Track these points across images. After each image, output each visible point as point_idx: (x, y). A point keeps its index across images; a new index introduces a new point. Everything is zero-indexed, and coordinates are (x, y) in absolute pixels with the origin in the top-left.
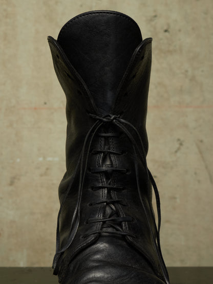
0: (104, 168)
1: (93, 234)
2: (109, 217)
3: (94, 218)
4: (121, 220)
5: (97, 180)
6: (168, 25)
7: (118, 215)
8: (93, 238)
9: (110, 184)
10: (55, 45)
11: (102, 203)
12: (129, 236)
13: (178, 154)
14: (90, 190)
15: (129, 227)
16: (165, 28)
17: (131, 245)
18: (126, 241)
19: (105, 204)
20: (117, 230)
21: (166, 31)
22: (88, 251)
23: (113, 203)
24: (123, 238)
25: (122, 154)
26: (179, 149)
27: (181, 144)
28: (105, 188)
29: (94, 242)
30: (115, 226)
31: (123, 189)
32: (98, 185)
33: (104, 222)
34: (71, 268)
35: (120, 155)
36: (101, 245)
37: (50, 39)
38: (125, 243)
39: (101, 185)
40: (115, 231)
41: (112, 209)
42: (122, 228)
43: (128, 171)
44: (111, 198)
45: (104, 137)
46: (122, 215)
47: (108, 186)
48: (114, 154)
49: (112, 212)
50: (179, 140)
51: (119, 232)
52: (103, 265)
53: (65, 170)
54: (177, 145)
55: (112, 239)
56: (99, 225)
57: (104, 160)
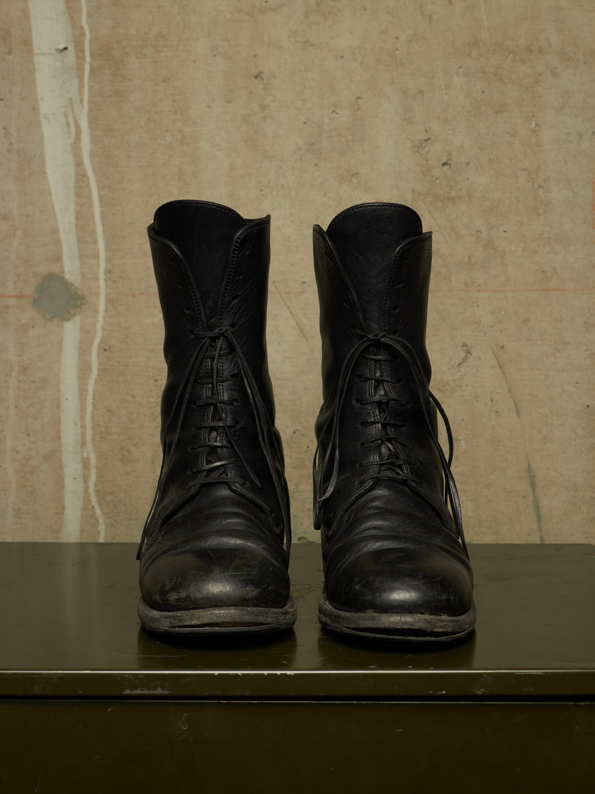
0: (377, 398)
1: (370, 479)
2: (387, 459)
3: (367, 461)
4: (401, 463)
5: (368, 414)
6: (449, 154)
7: (397, 457)
8: (371, 484)
9: (385, 419)
10: (324, 238)
11: (375, 440)
12: (413, 481)
13: (464, 369)
14: (359, 426)
15: (411, 472)
16: (444, 160)
17: (413, 491)
18: (408, 486)
19: (380, 441)
20: (398, 474)
21: (444, 164)
22: (364, 499)
23: (390, 440)
24: (405, 483)
25: (398, 382)
26: (464, 360)
27: (468, 352)
28: (378, 423)
29: (372, 489)
30: (394, 469)
31: (402, 426)
32: (369, 420)
33: (381, 465)
34: (345, 519)
35: (396, 383)
36: (379, 492)
37: (317, 230)
38: (407, 489)
39: (373, 420)
40: (395, 476)
41: (389, 449)
42: (402, 471)
43: (407, 403)
44: (387, 434)
45: (375, 360)
46: (402, 456)
47: (383, 421)
48: (388, 381)
49: (391, 453)
50: (464, 345)
51: (400, 477)
52: (382, 513)
53: (322, 401)
54: (463, 355)
55: (392, 483)
56: (376, 469)
57: (376, 388)
